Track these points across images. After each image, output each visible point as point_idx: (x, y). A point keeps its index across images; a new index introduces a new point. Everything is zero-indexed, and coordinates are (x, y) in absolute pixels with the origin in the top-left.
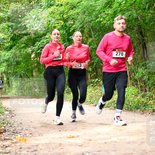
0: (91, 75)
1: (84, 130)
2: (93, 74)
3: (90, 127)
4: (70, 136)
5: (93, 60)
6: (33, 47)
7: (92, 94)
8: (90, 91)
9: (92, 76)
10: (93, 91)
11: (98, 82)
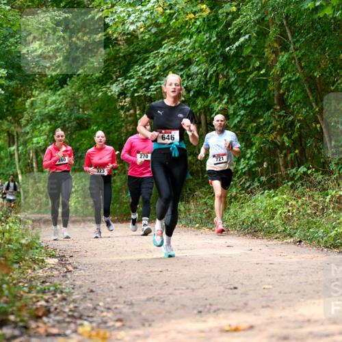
0: (286, 156)
1: (268, 309)
2: (293, 154)
3: (283, 301)
4: (230, 326)
5: (292, 113)
6: (126, 79)
7: (290, 208)
8: (283, 202)
9: (289, 158)
10: (294, 203)
11: (308, 176)
